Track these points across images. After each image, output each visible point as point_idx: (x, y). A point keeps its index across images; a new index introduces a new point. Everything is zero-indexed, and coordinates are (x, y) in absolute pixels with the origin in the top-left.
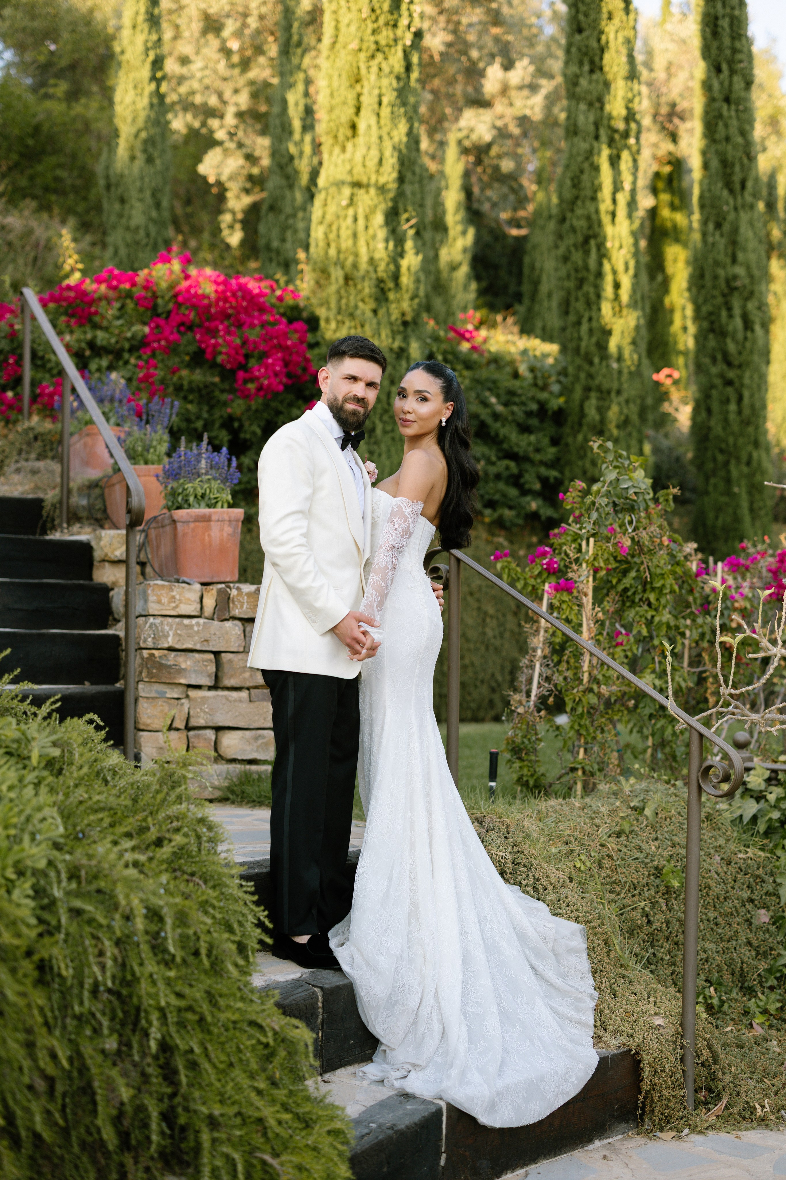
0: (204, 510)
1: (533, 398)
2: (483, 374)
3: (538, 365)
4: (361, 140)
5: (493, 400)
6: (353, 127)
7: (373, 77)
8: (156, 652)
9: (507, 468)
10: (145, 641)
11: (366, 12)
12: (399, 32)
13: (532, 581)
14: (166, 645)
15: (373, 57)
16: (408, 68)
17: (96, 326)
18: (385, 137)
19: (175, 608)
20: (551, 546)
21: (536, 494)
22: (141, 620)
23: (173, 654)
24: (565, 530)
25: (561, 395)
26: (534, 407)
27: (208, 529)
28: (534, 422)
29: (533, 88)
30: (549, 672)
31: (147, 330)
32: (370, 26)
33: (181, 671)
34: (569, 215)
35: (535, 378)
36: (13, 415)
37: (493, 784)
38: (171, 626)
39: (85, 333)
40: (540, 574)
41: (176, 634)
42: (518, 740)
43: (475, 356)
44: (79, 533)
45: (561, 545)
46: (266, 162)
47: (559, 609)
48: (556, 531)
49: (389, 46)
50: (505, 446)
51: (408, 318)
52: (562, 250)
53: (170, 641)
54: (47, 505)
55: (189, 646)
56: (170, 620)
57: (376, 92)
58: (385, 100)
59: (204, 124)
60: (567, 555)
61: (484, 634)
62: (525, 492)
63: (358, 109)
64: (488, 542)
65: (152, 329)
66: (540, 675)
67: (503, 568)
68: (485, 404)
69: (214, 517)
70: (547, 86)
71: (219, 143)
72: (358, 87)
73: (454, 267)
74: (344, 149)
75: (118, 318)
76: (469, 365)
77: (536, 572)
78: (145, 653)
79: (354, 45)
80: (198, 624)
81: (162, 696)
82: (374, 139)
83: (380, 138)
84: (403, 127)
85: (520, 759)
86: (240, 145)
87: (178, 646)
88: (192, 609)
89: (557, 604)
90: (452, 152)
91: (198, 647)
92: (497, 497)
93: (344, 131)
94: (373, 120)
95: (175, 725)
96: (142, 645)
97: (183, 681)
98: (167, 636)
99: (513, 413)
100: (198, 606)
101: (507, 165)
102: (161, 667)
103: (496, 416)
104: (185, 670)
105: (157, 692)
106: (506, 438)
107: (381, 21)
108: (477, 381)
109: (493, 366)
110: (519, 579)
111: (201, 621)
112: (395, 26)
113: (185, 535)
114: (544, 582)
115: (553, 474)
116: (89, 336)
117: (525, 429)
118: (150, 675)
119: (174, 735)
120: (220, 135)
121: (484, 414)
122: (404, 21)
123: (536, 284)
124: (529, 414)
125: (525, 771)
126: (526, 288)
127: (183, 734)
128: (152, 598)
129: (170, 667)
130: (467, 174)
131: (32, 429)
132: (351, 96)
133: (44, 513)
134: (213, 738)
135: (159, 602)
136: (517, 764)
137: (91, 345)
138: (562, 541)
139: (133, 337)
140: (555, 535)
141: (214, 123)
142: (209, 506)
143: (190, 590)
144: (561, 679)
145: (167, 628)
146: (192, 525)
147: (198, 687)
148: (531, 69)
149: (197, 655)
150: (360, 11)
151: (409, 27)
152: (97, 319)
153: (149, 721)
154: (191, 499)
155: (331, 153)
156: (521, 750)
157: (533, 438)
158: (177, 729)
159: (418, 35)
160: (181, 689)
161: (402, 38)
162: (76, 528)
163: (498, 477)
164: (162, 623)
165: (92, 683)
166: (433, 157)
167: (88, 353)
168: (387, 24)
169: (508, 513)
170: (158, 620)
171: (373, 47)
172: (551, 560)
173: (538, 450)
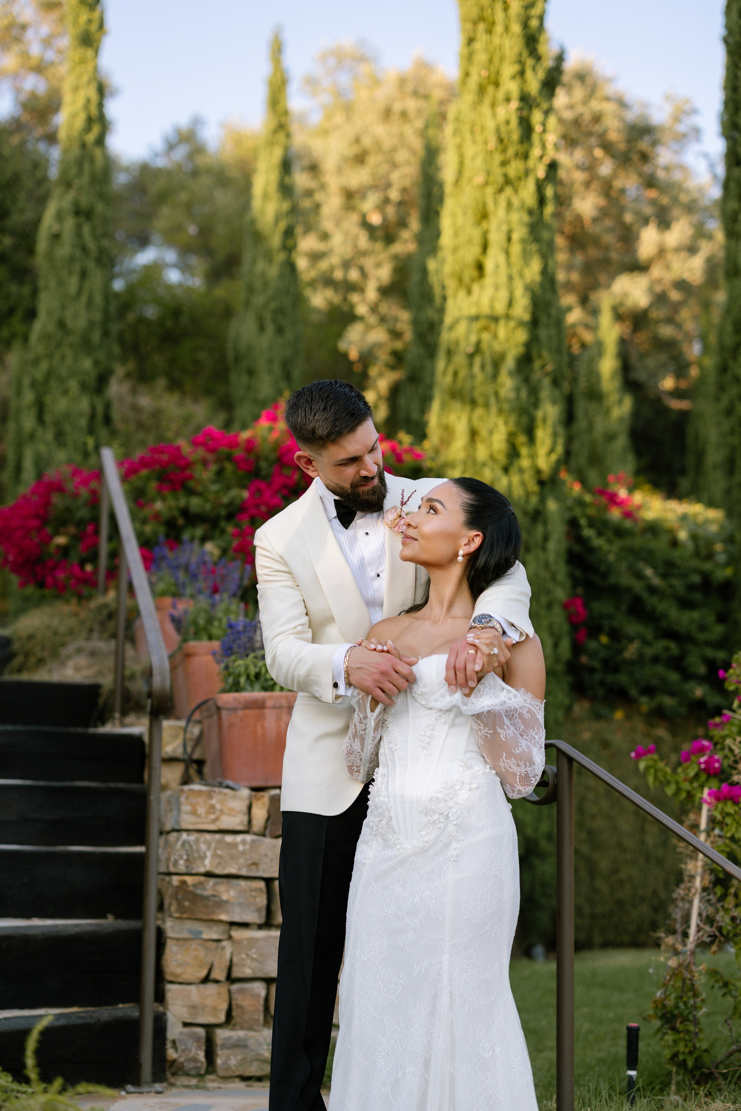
0: (257, 694)
1: (695, 570)
2: (637, 542)
3: (700, 532)
4: (489, 280)
5: (649, 572)
6: (480, 267)
7: (501, 212)
8: (189, 879)
9: (667, 649)
10: (176, 864)
11: (493, 143)
12: (531, 163)
13: (686, 786)
14: (202, 870)
15: (501, 190)
16: (542, 201)
17: (191, 492)
18: (516, 276)
19: (214, 821)
20: (710, 738)
21: (701, 679)
22: (174, 835)
23: (212, 881)
24: (729, 718)
25: (727, 564)
26: (696, 579)
27: (261, 718)
28: (697, 596)
29: (692, 250)
30: (711, 910)
31: (245, 494)
32: (498, 158)
33: (221, 904)
34: (731, 363)
35: (697, 548)
36: (86, 590)
37: (633, 1073)
38: (208, 844)
39: (177, 499)
40: (697, 776)
41: (215, 855)
42: (670, 1003)
43: (628, 524)
44: (132, 725)
45: (724, 738)
46: (409, 335)
47: (722, 824)
48: (717, 720)
49: (519, 179)
50: (664, 623)
51: (545, 476)
52: (724, 402)
53: (208, 865)
54: (105, 691)
55: (232, 870)
56: (208, 836)
57: (504, 228)
58: (516, 236)
59: (345, 299)
60: (731, 750)
61: (643, 843)
62: (688, 676)
63: (485, 247)
64: (647, 735)
65: (252, 495)
66: (700, 915)
67: (647, 768)
68: (639, 576)
69: (269, 703)
70: (706, 249)
71: (361, 318)
72: (485, 225)
73: (610, 437)
74: (469, 292)
75: (214, 482)
76: (620, 532)
77: (692, 773)
78: (175, 880)
79: (479, 179)
80: (244, 842)
81: (196, 936)
82: (503, 278)
83: (510, 278)
84: (535, 266)
85: (674, 1029)
86: (383, 320)
87: (218, 871)
88: (236, 822)
89: (719, 817)
90: (606, 319)
91: (244, 872)
92: (655, 682)
93: (470, 272)
94: (502, 259)
95: (215, 975)
96: (172, 869)
97: (224, 917)
98: (203, 858)
99: (671, 586)
100: (245, 819)
101: (666, 331)
102: (195, 898)
103: (652, 590)
104: (227, 902)
105: (190, 931)
106: (664, 616)
107: (511, 152)
108: (630, 551)
109: (649, 536)
110: (668, 783)
111: (248, 838)
112: (526, 156)
113: (231, 725)
114: (702, 787)
115: (721, 655)
116: (182, 503)
117: (686, 604)
118: (181, 909)
119: (211, 989)
120: (361, 310)
121: (638, 587)
122: (536, 152)
123: (701, 455)
124: (691, 588)
125: (681, 1047)
126: (690, 460)
127: (223, 989)
128: (186, 808)
129: (206, 898)
130: (623, 343)
131: (105, 606)
132: (476, 234)
133: (101, 701)
134: (263, 993)
135: (194, 813)
136: (670, 1037)
137: (185, 513)
138: (726, 732)
139: (231, 503)
140: (717, 725)
141: (355, 298)
142: (265, 689)
143: (234, 797)
144: (727, 920)
145: (203, 847)
146: (240, 713)
147: (245, 925)
148: (689, 232)
149: (243, 883)
150: (486, 142)
151: (541, 157)
152: (191, 484)
153: (179, 970)
154: (243, 680)
155: (455, 297)
156: (674, 1017)
157: (695, 615)
158: (217, 982)
159: (553, 166)
160: (222, 927)
161: (534, 169)
162: (131, 718)
163: (656, 659)
164: (197, 841)
165: (117, 917)
166: (587, 326)
167: (181, 521)
168: (517, 155)
169: (668, 701)
170: (192, 837)
171: (501, 180)
172: (711, 758)
173: (702, 628)
